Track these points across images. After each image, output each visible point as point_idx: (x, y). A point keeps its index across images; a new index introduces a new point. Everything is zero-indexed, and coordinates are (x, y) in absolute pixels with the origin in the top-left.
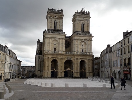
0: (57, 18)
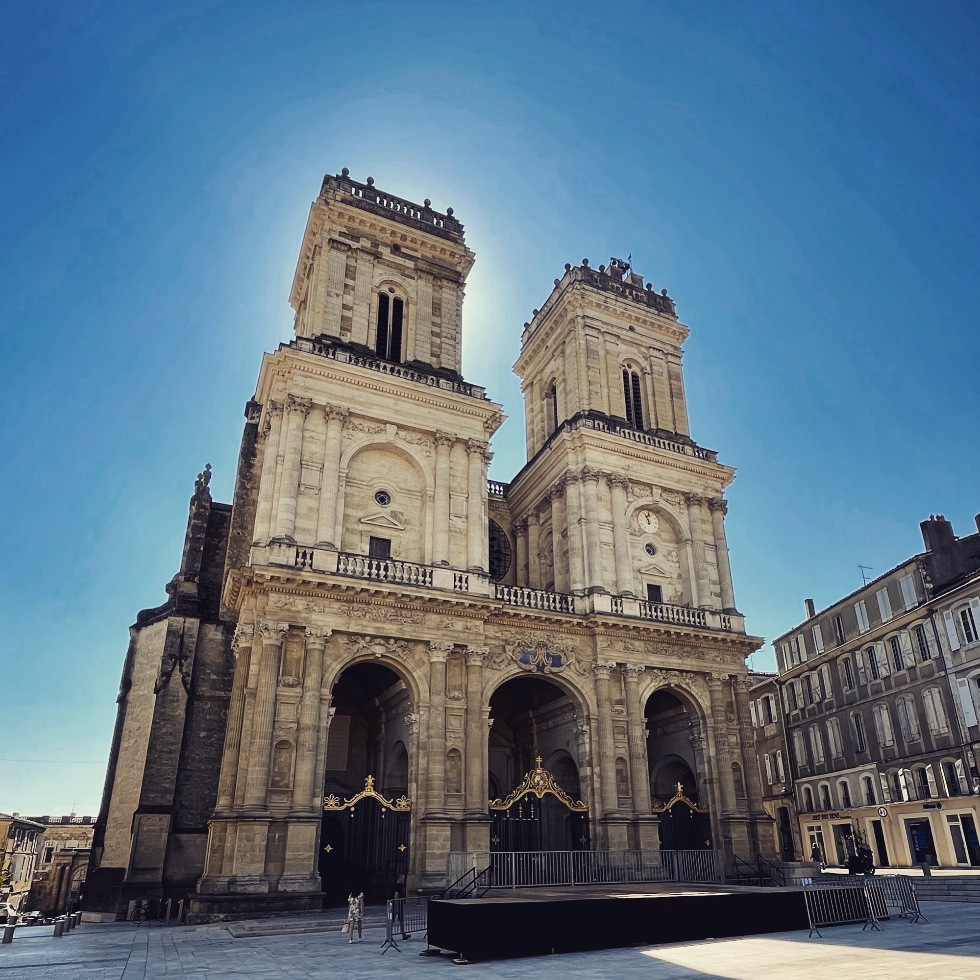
0: (410, 264)
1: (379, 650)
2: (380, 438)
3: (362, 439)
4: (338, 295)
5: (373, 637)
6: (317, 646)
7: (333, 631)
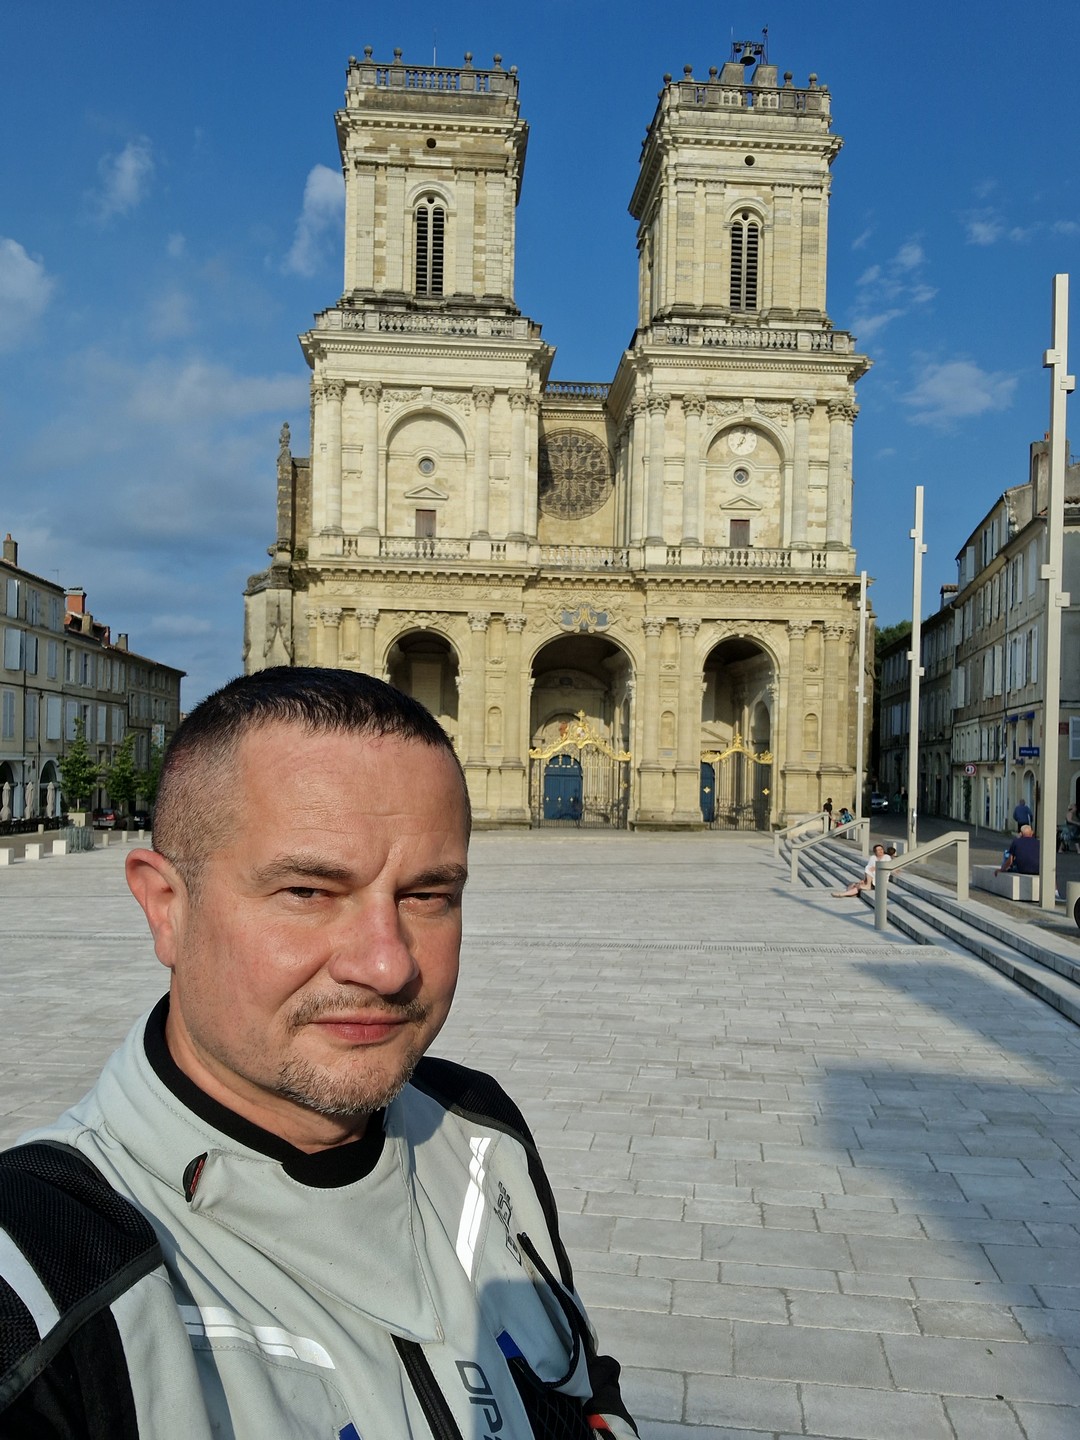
0: (447, 161)
1: (423, 623)
2: (419, 404)
3: (398, 408)
4: (368, 233)
5: (417, 612)
6: (367, 625)
7: (381, 611)
